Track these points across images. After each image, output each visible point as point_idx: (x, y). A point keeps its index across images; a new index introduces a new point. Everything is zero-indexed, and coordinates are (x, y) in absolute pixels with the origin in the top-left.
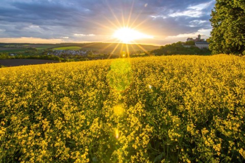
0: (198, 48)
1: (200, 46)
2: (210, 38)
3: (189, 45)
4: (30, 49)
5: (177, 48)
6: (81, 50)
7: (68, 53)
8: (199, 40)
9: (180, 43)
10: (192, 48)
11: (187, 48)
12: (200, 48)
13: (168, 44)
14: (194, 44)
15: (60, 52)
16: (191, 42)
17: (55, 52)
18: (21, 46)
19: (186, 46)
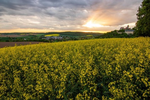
0: (126, 34)
1: (127, 33)
2: (135, 27)
3: (121, 32)
4: (33, 36)
5: (114, 34)
6: (59, 36)
7: (53, 38)
8: (128, 29)
9: (115, 31)
10: (122, 34)
11: (119, 34)
12: (128, 34)
13: (108, 32)
14: (124, 32)
15: (48, 37)
16: (122, 30)
17: (46, 37)
18: (28, 34)
19: (119, 33)
